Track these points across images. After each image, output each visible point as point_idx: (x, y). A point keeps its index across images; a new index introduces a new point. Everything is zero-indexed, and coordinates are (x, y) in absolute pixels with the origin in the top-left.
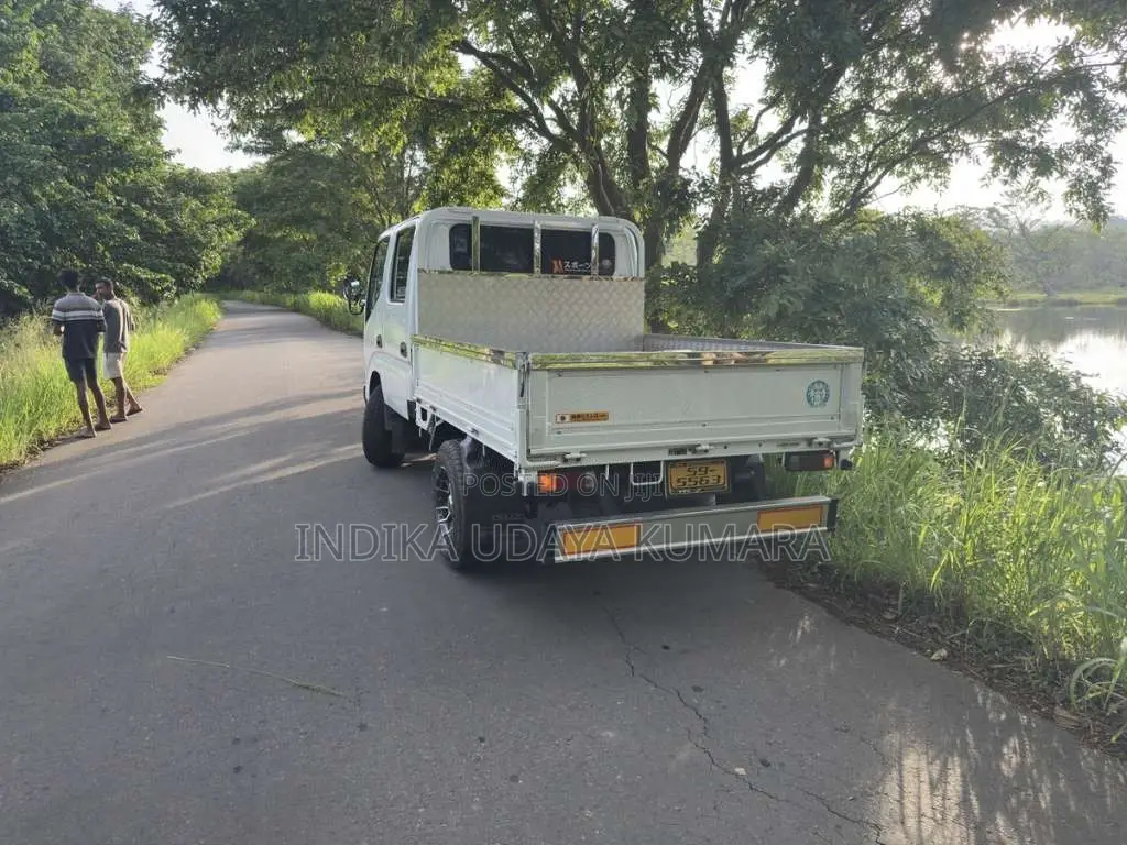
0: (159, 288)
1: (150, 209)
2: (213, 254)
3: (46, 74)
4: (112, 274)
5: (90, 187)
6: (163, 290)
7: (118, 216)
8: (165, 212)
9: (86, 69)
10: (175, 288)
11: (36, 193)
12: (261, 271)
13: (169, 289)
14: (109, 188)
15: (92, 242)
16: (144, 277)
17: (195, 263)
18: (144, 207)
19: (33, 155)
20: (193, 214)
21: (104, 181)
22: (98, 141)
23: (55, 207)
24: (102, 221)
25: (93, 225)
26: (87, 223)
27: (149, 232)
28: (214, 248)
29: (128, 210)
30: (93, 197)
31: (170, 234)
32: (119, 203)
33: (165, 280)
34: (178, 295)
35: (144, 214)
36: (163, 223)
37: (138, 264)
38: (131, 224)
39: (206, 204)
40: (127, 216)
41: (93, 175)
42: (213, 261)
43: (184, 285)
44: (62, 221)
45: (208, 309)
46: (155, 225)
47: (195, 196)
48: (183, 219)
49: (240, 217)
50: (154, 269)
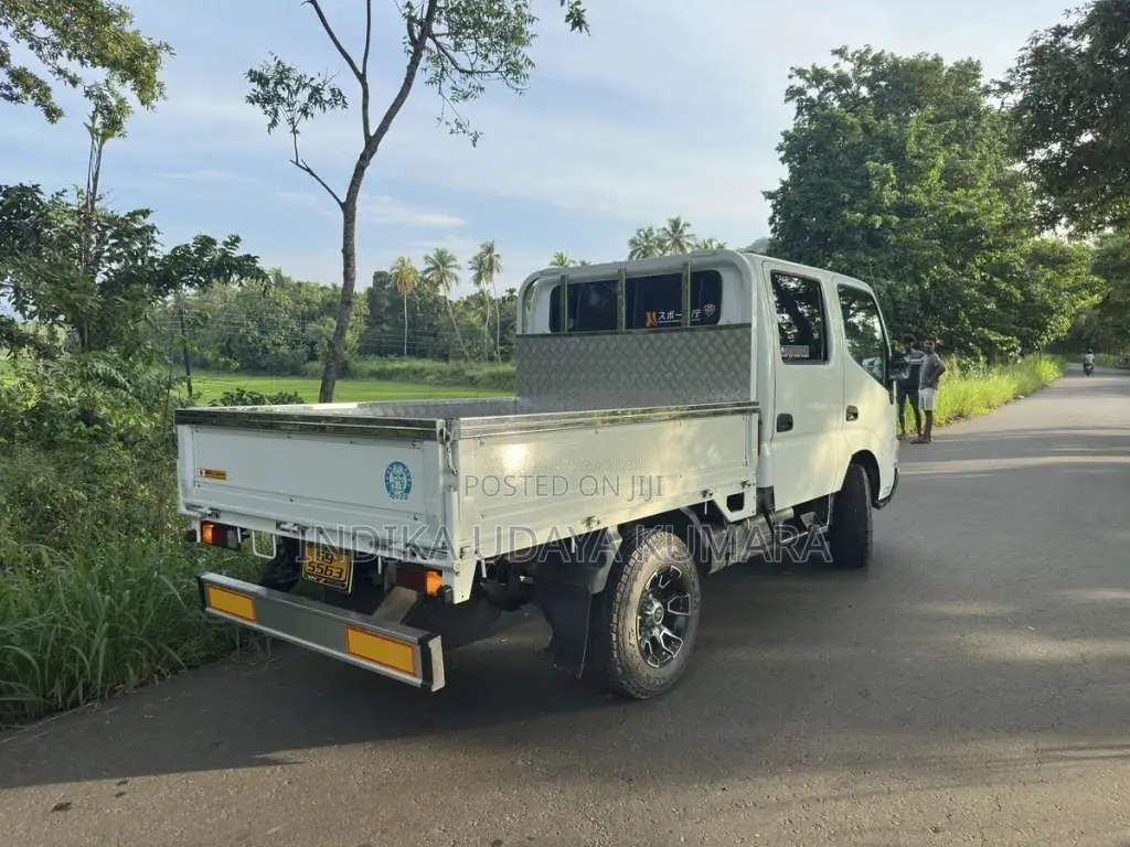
0: (1005, 348)
1: (1009, 281)
2: (1061, 318)
3: (944, 183)
4: (967, 335)
5: (963, 266)
6: (1008, 351)
7: (980, 290)
8: (1022, 283)
9: (975, 171)
10: (1020, 349)
11: (923, 276)
12: (1118, 333)
13: (1014, 349)
14: (977, 267)
15: (956, 311)
16: (993, 339)
17: (1042, 328)
18: (1004, 280)
19: (925, 248)
20: (1049, 283)
21: (974, 262)
22: (976, 231)
23: (933, 285)
24: (967, 295)
25: (960, 298)
26: (955, 295)
27: (1005, 302)
28: (1063, 313)
29: (991, 284)
30: (964, 275)
31: (1023, 302)
32: (983, 278)
33: (1012, 342)
34: (1022, 354)
35: (1003, 286)
36: (1018, 294)
37: (990, 328)
38: (989, 295)
39: (1064, 274)
40: (989, 289)
41: (968, 257)
42: (1062, 325)
43: (1028, 347)
44: (938, 296)
45: (1048, 369)
46: (1011, 294)
47: (1053, 268)
48: (1037, 288)
49: (1095, 284)
50: (1003, 333)
